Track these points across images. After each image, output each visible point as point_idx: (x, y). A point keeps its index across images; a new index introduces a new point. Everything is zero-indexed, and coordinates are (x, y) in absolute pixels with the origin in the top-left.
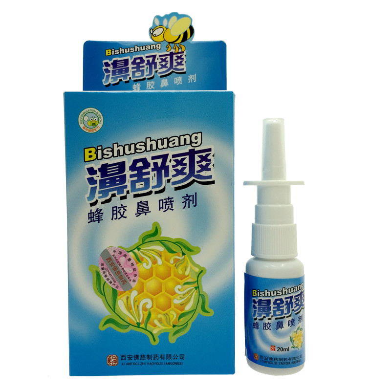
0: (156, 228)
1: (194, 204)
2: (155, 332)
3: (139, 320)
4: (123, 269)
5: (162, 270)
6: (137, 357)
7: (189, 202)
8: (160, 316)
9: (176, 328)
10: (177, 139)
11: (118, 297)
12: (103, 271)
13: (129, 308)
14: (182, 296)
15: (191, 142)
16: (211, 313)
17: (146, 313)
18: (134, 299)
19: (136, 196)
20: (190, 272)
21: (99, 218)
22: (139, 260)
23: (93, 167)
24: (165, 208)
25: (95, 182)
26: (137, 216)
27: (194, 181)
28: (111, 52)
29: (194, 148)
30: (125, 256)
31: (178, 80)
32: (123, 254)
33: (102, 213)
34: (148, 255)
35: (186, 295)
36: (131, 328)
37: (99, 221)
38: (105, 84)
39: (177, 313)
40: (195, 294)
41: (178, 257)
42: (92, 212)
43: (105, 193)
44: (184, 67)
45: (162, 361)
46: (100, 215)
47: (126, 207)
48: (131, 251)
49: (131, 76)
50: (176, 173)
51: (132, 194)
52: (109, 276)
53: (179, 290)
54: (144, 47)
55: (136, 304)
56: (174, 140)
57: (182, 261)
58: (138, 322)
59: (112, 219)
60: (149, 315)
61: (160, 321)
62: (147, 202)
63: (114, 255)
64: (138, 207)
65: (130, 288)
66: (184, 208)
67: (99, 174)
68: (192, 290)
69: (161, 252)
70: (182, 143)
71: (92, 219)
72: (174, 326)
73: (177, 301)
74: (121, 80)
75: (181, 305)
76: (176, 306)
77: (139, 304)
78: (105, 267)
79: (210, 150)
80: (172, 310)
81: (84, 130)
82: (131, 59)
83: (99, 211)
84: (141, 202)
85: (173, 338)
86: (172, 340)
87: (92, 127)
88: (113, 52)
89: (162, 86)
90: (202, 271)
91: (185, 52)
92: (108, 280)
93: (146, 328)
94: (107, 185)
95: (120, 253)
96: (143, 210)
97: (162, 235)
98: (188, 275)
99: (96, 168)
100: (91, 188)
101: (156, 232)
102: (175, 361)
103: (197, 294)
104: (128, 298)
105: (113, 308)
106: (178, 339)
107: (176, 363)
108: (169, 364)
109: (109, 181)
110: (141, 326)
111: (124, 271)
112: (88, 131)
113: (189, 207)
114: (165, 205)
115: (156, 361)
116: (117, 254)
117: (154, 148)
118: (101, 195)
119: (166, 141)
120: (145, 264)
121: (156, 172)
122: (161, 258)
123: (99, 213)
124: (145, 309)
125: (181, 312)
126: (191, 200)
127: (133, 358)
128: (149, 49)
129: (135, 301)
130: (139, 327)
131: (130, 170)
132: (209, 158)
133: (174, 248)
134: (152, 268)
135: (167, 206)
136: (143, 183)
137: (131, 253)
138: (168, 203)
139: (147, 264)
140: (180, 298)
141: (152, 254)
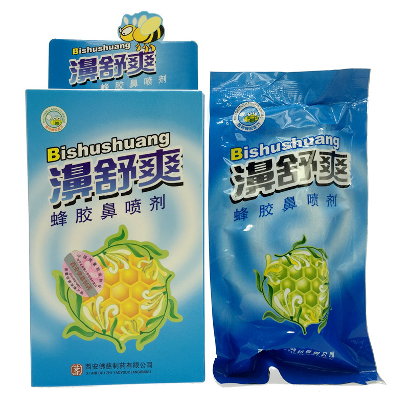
0: (123, 231)
1: (162, 207)
2: (121, 340)
3: (105, 327)
4: (88, 274)
5: (129, 274)
6: (102, 366)
7: (157, 204)
8: (126, 323)
9: (144, 335)
10: (144, 140)
11: (83, 304)
12: (67, 276)
13: (94, 315)
14: (150, 302)
15: (159, 143)
16: (180, 319)
17: (113, 319)
18: (100, 305)
19: (101, 198)
20: (158, 277)
21: (62, 221)
22: (105, 264)
23: (56, 168)
24: (132, 211)
25: (59, 183)
26: (103, 219)
27: (161, 183)
28: (79, 51)
29: (161, 149)
30: (90, 260)
31: (148, 80)
32: (88, 258)
33: (66, 216)
34: (115, 259)
35: (155, 300)
36: (96, 335)
37: (62, 224)
38: (71, 84)
39: (144, 319)
40: (163, 299)
41: (146, 262)
42: (55, 214)
43: (69, 195)
44: (154, 67)
45: (129, 369)
46: (64, 217)
47: (91, 209)
48: (97, 255)
49: (99, 76)
50: (143, 174)
51: (97, 196)
52: (73, 282)
53: (147, 295)
54: (113, 46)
55: (102, 310)
56: (141, 140)
57: (150, 265)
58: (104, 329)
59: (77, 222)
60: (116, 322)
61: (127, 328)
62: (113, 204)
63: (78, 260)
64: (104, 209)
65: (95, 294)
66: (152, 210)
67: (62, 175)
68: (160, 295)
69: (128, 256)
70: (150, 143)
71: (56, 222)
73: (144, 307)
74: (88, 80)
75: (149, 311)
76: (143, 312)
77: (105, 310)
78: (69, 272)
79: (178, 150)
80: (140, 316)
81: (47, 129)
82: (99, 59)
83: (62, 214)
84: (107, 204)
85: (140, 345)
86: (140, 347)
87: (55, 126)
88: (80, 50)
89: (132, 86)
90: (171, 275)
91: (155, 52)
92: (72, 285)
93: (112, 335)
94: (71, 186)
95: (85, 257)
96: (109, 212)
97: (129, 239)
98: (156, 280)
99: (59, 169)
100: (55, 189)
101: (123, 235)
102: (143, 369)
103: (166, 299)
104: (93, 304)
105: (78, 315)
106: (146, 347)
107: (144, 372)
108: (136, 372)
109: (73, 182)
110: (107, 333)
111: (89, 276)
112: (51, 131)
113: (157, 209)
114: (132, 207)
115: (123, 370)
116: (81, 259)
117: (121, 148)
118: (65, 197)
119: (132, 141)
120: (111, 269)
121: (122, 173)
122: (128, 263)
123: (62, 215)
124: (111, 316)
125: (149, 319)
126: (159, 203)
127: (98, 367)
128: (118, 48)
129: (101, 307)
130: (104, 334)
131: (95, 171)
132: (177, 159)
133: (142, 251)
134: (118, 273)
135: (134, 209)
136: (109, 184)
137: (96, 258)
138: (135, 206)
139: (114, 269)
140: (148, 303)
141: (119, 258)
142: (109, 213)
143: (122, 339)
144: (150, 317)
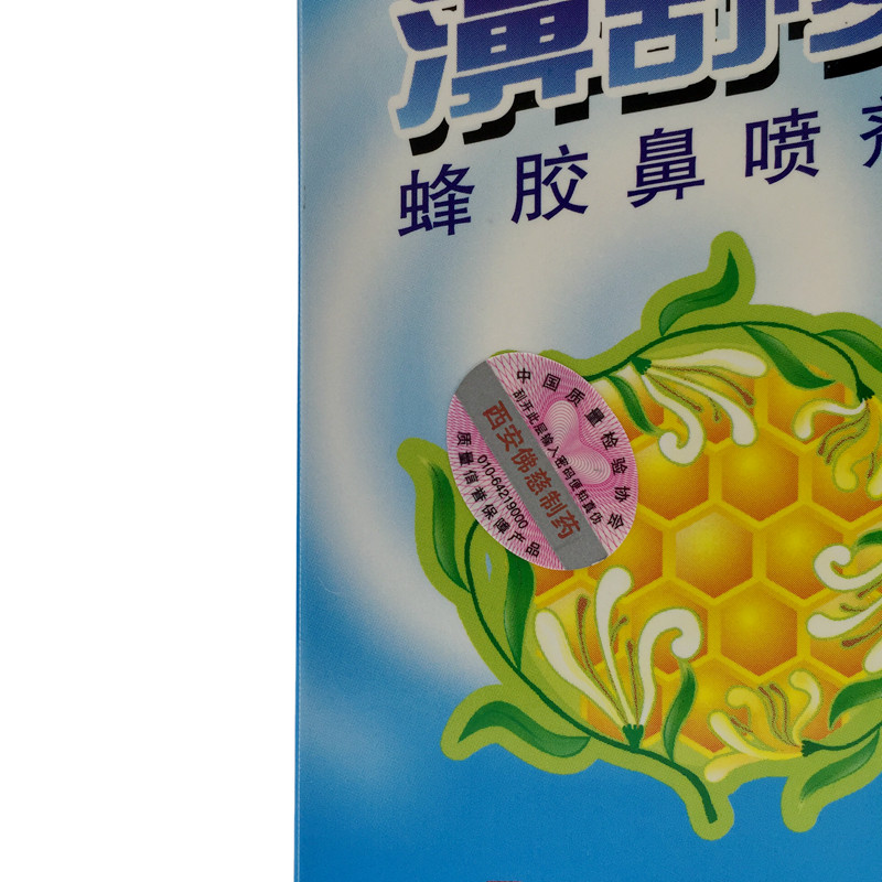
0: (731, 261)
2: (713, 775)
3: (637, 714)
4: (562, 461)
5: (753, 468)
8: (738, 697)
9: (821, 760)
11: (537, 600)
12: (466, 468)
13: (588, 656)
14: (853, 602)
17: (674, 680)
18: (615, 611)
19: (632, 104)
21: (451, 212)
22: (643, 418)
24: (778, 164)
25: (437, 35)
26: (636, 204)
30: (576, 397)
32: (565, 388)
33: (469, 189)
34: (688, 394)
36: (595, 751)
37: (451, 224)
39: (823, 683)
41: (834, 408)
42: (421, 180)
43: (479, 93)
46: (459, 195)
47: (584, 157)
48: (605, 374)
51: (613, 94)
52: (492, 497)
53: (838, 569)
55: (625, 634)
57: (857, 428)
58: (632, 721)
59: (516, 218)
60: (688, 691)
61: (740, 719)
62: (689, 132)
63: (519, 394)
64: (643, 158)
65: (597, 560)
66: (870, 164)
69: (751, 380)
71: (420, 214)
72: (809, 748)
73: (825, 626)
75: (847, 643)
76: (821, 650)
77: (637, 634)
78: (475, 449)
80: (804, 667)
83: (451, 178)
84: (658, 132)
85: (802, 805)
86: (800, 814)
92: (489, 511)
93: (670, 752)
94: (494, 50)
95: (552, 383)
96: (666, 172)
97: (757, 299)
100: (419, 65)
101: (730, 280)
104: (582, 604)
105: (512, 650)
106: (829, 814)
109: (503, 30)
110: (647, 743)
111: (569, 472)
114: (778, 150)
116: (533, 390)
118: (464, 99)
120: (668, 441)
122: (751, 413)
123: (450, 186)
124: (665, 662)
125: (845, 681)
129: (618, 621)
130: (634, 748)
133: (818, 360)
134: (703, 461)
135: (786, 156)
136: (670, 40)
137: (603, 387)
138: (789, 141)
139: (683, 442)
140: (844, 608)
141: (708, 390)
142: (666, 179)
143: (715, 773)
144: (849, 674)
